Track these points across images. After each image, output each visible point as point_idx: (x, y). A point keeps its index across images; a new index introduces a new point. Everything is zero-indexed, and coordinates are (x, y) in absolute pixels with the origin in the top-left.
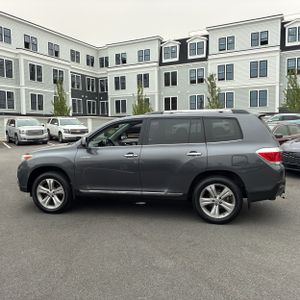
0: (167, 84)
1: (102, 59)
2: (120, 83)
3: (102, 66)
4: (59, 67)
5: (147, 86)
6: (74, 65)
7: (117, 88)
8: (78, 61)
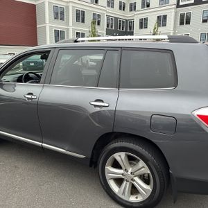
0: (182, 23)
1: (131, 5)
2: (144, 23)
3: (131, 10)
4: (98, 12)
5: (164, 25)
6: (110, 10)
7: (141, 27)
8: (113, 7)
